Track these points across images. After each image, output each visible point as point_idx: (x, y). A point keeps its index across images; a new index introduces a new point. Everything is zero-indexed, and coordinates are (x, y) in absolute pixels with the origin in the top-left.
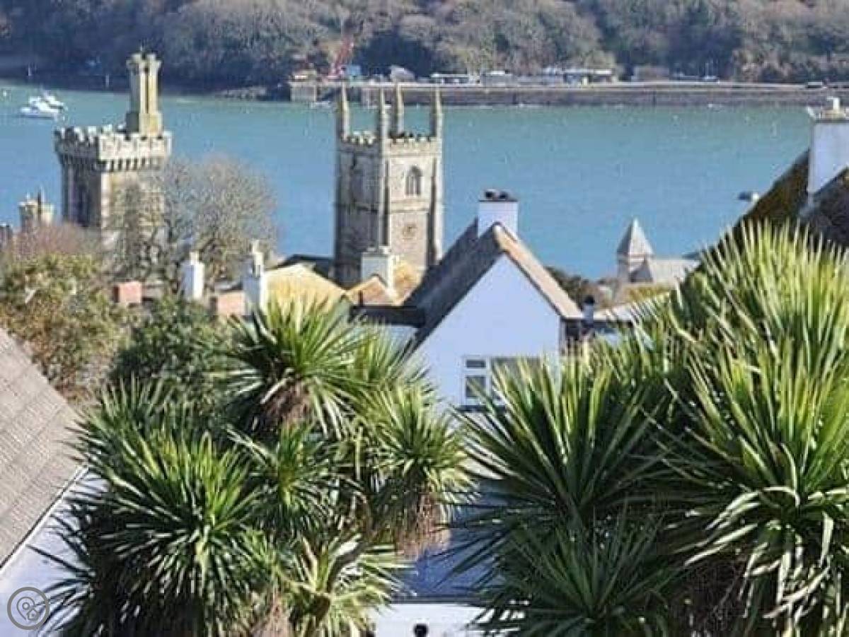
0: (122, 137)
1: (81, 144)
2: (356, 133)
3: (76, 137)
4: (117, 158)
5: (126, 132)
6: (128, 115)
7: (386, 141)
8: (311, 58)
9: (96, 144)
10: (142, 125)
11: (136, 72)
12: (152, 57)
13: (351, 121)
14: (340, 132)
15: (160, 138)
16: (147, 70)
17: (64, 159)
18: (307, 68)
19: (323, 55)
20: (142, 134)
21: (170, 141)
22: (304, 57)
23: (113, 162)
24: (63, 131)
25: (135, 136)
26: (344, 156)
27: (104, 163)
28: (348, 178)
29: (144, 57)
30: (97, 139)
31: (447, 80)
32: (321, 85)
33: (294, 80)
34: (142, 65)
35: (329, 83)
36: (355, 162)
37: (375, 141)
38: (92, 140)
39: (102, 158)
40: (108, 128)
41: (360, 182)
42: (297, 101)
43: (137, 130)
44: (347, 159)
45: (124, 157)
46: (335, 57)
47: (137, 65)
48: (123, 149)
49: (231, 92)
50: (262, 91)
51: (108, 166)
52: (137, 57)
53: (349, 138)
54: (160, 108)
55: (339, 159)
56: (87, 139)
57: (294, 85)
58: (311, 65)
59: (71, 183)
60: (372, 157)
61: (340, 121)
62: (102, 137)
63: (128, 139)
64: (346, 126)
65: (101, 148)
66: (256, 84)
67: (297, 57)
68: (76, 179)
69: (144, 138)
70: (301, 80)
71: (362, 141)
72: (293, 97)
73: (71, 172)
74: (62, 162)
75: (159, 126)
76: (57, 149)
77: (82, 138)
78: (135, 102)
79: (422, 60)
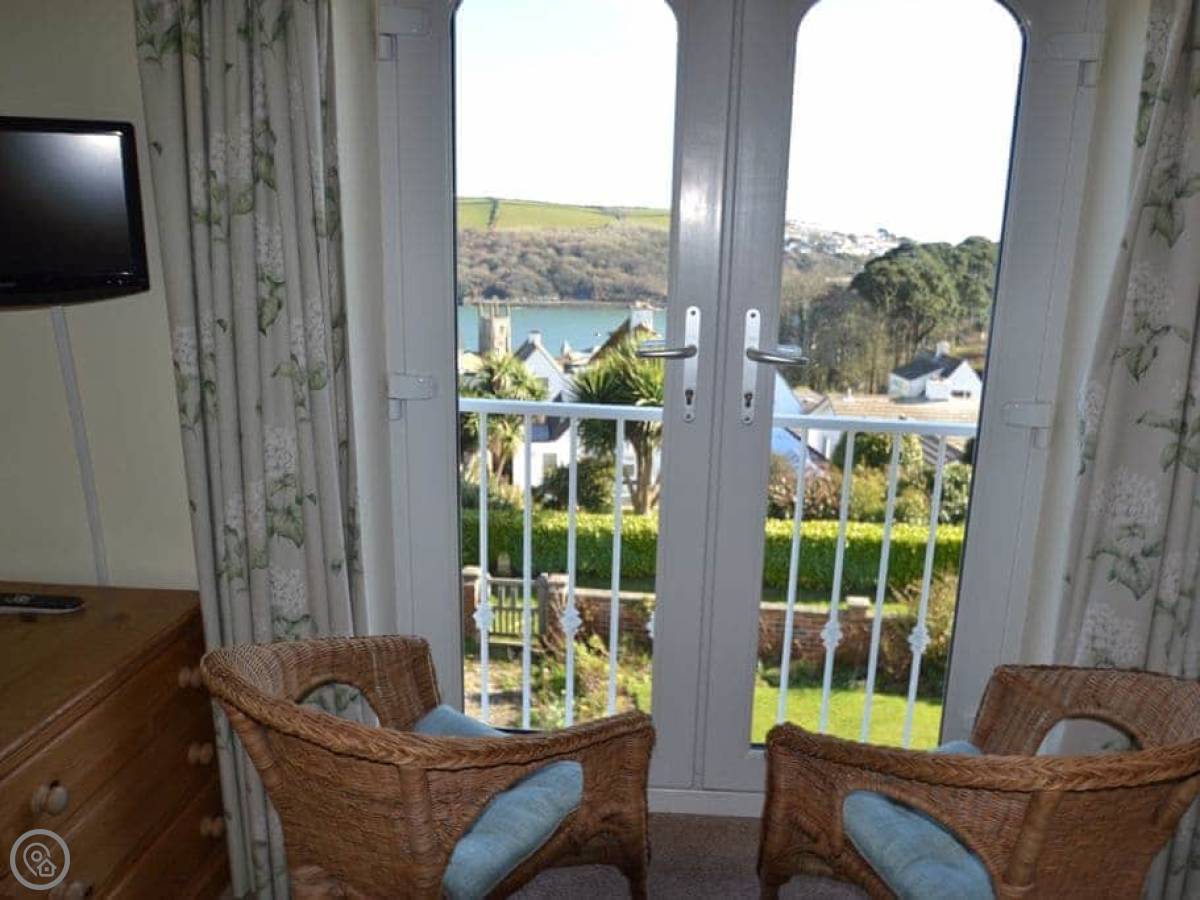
2: (484, 316)
7: (493, 318)
13: (483, 312)
14: (480, 315)
28: (482, 328)
36: (484, 323)
37: (490, 318)
41: (486, 329)
44: (482, 322)
60: (489, 322)
71: (486, 318)
79: (502, 294)
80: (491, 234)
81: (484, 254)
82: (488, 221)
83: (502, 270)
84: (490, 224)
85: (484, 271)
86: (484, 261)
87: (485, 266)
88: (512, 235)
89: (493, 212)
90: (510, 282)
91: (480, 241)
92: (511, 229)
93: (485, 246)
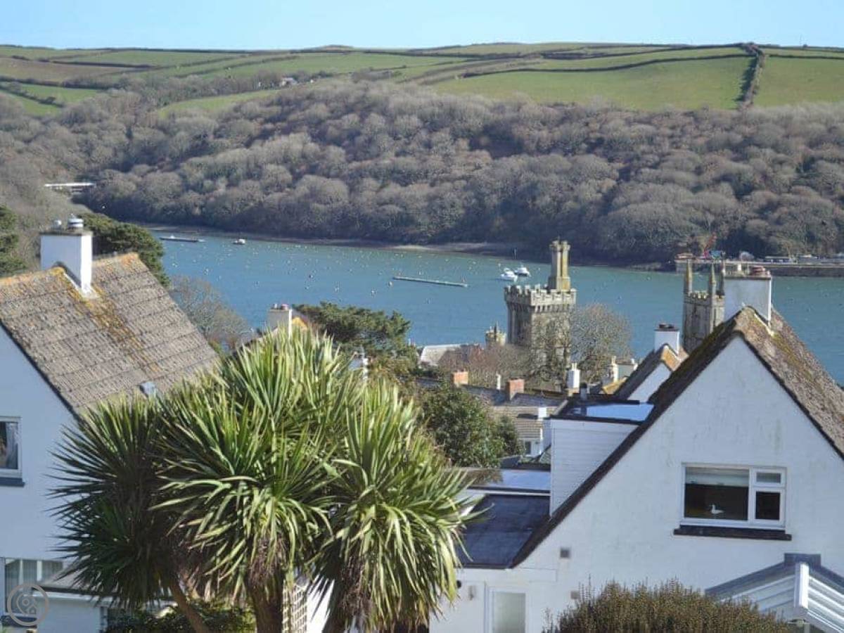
0: (545, 291)
1: (521, 296)
2: (697, 292)
3: (517, 291)
4: (541, 305)
5: (548, 290)
6: (550, 279)
7: (715, 297)
8: (689, 246)
9: (529, 296)
10: (558, 283)
11: (555, 252)
12: (565, 243)
13: (693, 285)
14: (686, 291)
15: (569, 293)
16: (561, 251)
17: (510, 304)
18: (688, 252)
19: (697, 243)
20: (558, 290)
21: (575, 294)
22: (685, 244)
23: (539, 307)
24: (509, 287)
25: (552, 291)
26: (688, 305)
27: (534, 307)
28: (690, 319)
29: (560, 243)
30: (529, 293)
31: (775, 261)
32: (695, 262)
33: (678, 259)
34: (559, 248)
35: (700, 261)
36: (695, 310)
37: (708, 297)
38: (526, 293)
39: (533, 304)
40: (538, 286)
41: (698, 324)
42: (679, 272)
43: (555, 288)
44: (690, 307)
45: (547, 304)
46: (705, 245)
47: (555, 247)
48: (546, 299)
49: (639, 266)
50: (658, 266)
51: (536, 309)
52: (556, 243)
53: (692, 294)
54: (569, 274)
55: (685, 308)
56: (523, 292)
57: (678, 261)
58: (690, 250)
59: (514, 320)
60: (706, 307)
61: (686, 284)
62: (534, 292)
63: (549, 293)
64: (690, 287)
65: (532, 299)
66: (654, 261)
67: (680, 244)
68: (517, 316)
69: (559, 293)
70: (683, 259)
71: (699, 297)
72: (678, 269)
73: (514, 313)
74: (509, 307)
75: (569, 284)
76: (505, 299)
77: (521, 292)
78: (554, 270)
79: (760, 248)
80: (741, 120)
81: (727, 163)
82: (739, 93)
83: (760, 197)
84: (742, 99)
85: (723, 198)
86: (725, 178)
87: (725, 186)
88: (786, 122)
89: (749, 75)
90: (778, 222)
91: (720, 135)
92: (785, 109)
93: (729, 145)
